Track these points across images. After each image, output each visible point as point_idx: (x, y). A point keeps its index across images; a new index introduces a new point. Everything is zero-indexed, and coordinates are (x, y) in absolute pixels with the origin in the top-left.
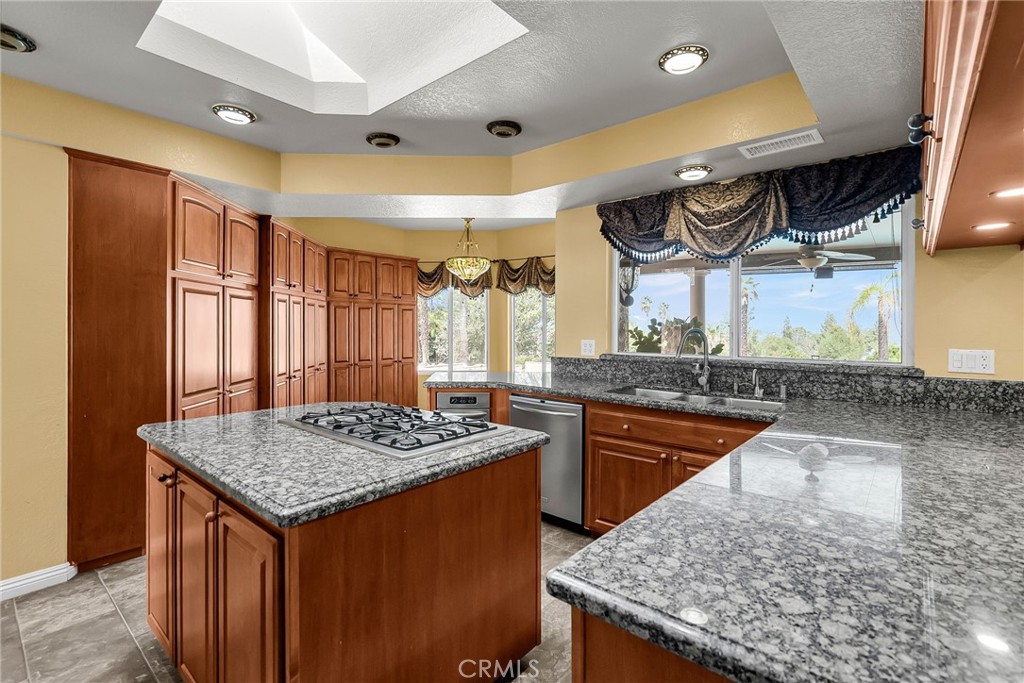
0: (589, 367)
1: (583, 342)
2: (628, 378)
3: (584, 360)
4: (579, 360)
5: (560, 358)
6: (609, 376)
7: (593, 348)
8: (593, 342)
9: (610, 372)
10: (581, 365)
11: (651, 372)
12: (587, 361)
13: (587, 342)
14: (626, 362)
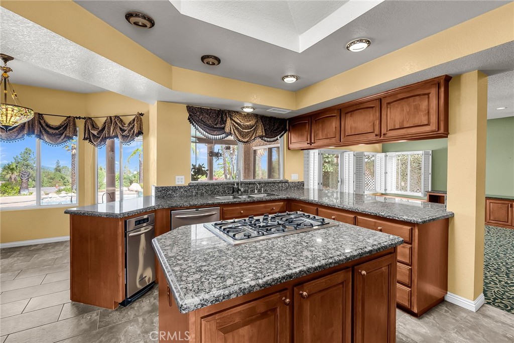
0: (182, 190)
1: (177, 177)
2: (204, 193)
3: (178, 187)
4: (175, 187)
5: (162, 187)
6: (194, 194)
7: (183, 180)
8: (183, 177)
9: (195, 191)
10: (177, 189)
11: (215, 189)
12: (181, 187)
13: (180, 177)
14: (202, 186)
